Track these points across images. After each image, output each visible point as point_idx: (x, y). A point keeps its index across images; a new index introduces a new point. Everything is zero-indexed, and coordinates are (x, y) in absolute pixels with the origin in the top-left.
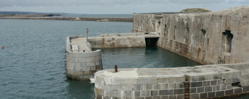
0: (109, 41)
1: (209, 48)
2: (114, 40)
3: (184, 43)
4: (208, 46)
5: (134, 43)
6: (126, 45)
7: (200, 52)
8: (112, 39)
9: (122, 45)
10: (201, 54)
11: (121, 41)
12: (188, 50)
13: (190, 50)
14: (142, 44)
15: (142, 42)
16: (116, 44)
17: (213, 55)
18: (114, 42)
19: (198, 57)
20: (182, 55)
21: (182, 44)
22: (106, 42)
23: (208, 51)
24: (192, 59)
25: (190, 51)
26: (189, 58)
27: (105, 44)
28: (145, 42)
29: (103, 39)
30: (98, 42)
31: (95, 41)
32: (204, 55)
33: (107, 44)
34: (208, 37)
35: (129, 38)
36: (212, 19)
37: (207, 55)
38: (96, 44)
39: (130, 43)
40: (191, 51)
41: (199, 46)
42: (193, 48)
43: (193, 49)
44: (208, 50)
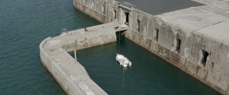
0: (81, 42)
2: (87, 39)
3: (172, 50)
4: (212, 69)
5: (105, 39)
6: (98, 43)
7: (200, 70)
8: (84, 39)
9: (95, 43)
10: (202, 72)
11: (93, 40)
12: (180, 61)
14: (113, 39)
15: (113, 37)
16: (89, 44)
17: (220, 80)
18: (87, 41)
19: (197, 73)
20: (170, 62)
21: (169, 51)
22: (79, 44)
24: (187, 72)
25: (184, 63)
26: (182, 69)
27: (78, 45)
28: (115, 37)
29: (76, 41)
30: (71, 45)
31: (68, 45)
32: (206, 75)
33: (80, 46)
34: (213, 61)
35: (101, 35)
36: (221, 46)
37: (210, 76)
38: (70, 47)
39: (102, 40)
41: (197, 63)
42: (187, 61)
43: (188, 63)
44: (212, 72)
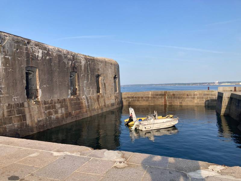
1: (106, 92)
4: (105, 91)
7: (99, 100)
10: (101, 100)
13: (86, 102)
17: (111, 96)
19: (99, 105)
21: (65, 100)
23: (106, 95)
32: (104, 100)
34: (105, 82)
36: (106, 65)
37: (106, 99)
40: (88, 103)
42: (89, 98)
43: (89, 100)
